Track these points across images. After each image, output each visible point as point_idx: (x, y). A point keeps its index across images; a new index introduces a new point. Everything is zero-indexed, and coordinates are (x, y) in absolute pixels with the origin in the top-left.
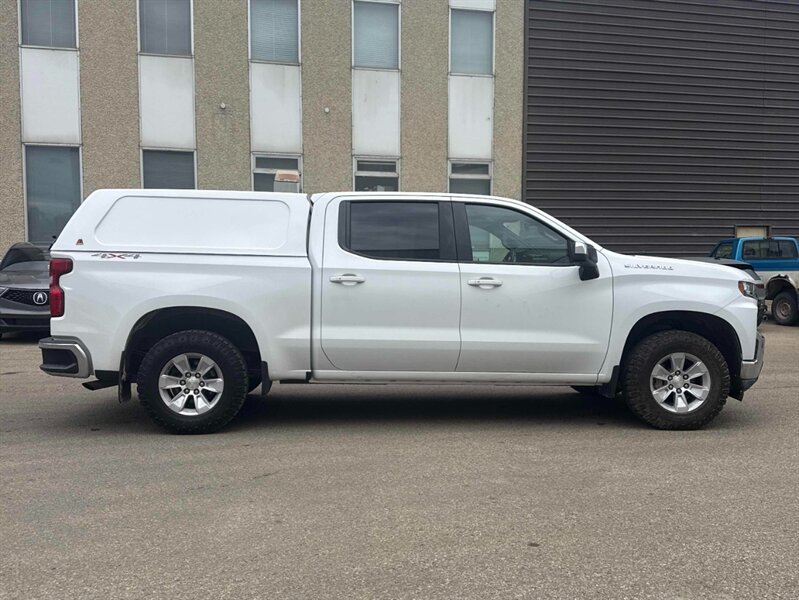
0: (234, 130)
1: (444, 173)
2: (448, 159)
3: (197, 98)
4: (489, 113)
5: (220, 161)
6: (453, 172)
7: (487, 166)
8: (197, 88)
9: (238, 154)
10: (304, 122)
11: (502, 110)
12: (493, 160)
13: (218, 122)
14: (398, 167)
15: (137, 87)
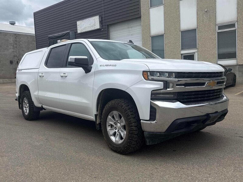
0: (210, 18)
3: (197, 10)
5: (205, 30)
8: (197, 6)
9: (211, 26)
10: (237, 8)
13: (204, 16)
15: (179, 11)
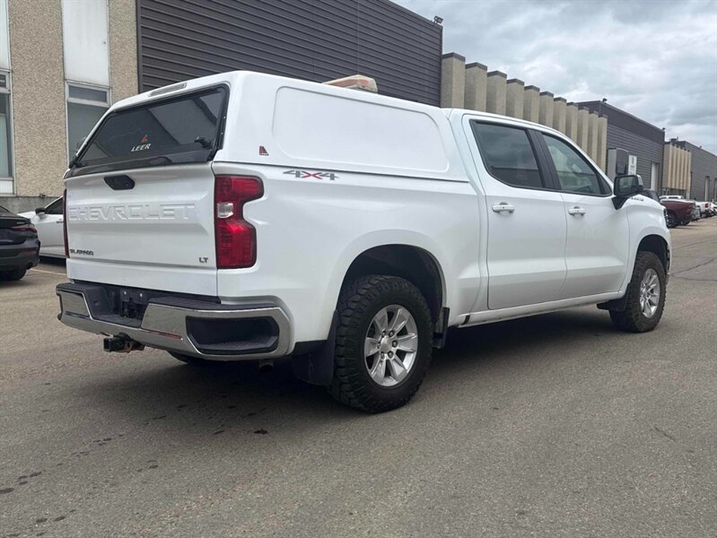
1: (62, 95)
2: (65, 79)
4: (104, 36)
6: (70, 96)
7: (106, 92)
11: (117, 36)
12: (110, 88)
14: (9, 82)
